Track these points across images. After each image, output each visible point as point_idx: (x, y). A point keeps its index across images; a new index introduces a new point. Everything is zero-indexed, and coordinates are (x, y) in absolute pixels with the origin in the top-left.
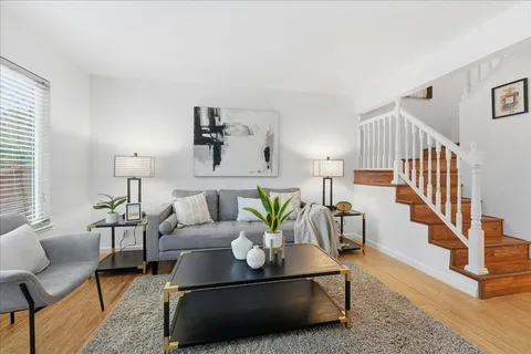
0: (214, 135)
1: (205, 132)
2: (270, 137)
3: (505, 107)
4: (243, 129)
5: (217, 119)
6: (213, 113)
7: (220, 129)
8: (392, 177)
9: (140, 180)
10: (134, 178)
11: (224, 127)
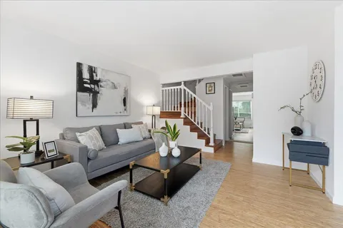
0: (93, 86)
1: (86, 83)
2: (126, 92)
3: (209, 91)
4: (111, 84)
5: (94, 74)
6: (92, 70)
7: (97, 82)
8: (180, 115)
9: (38, 121)
10: (31, 120)
11: (99, 81)
